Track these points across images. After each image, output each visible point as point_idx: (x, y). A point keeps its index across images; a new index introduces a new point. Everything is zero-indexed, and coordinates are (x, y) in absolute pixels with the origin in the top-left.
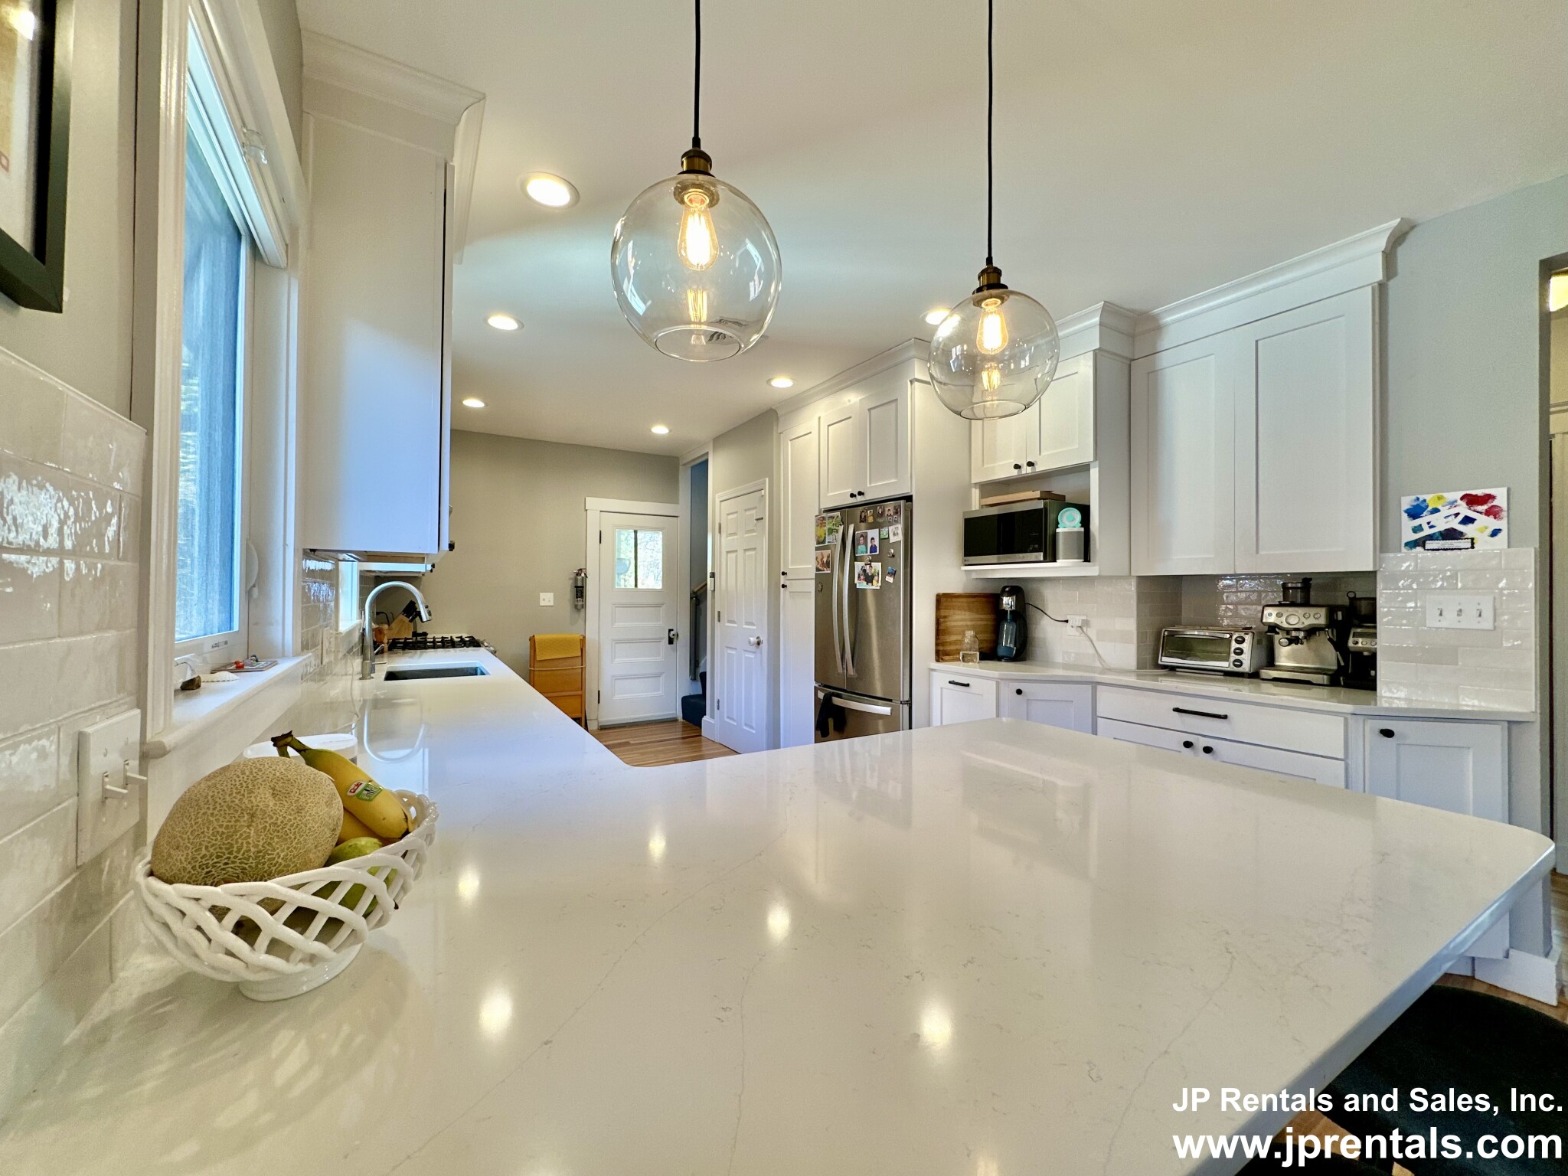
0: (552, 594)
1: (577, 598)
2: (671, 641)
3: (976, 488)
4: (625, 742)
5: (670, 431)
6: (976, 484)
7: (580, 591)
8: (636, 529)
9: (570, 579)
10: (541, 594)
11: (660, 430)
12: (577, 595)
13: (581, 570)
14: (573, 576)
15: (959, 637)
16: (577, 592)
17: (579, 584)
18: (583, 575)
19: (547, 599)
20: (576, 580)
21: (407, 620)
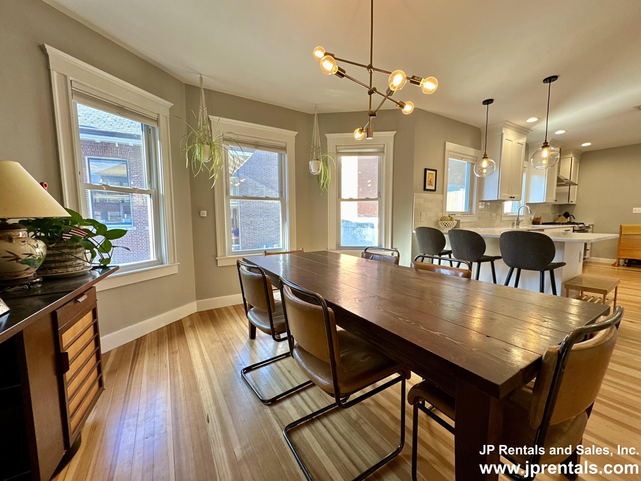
0: (640, 208)
10: (634, 208)
21: (564, 218)
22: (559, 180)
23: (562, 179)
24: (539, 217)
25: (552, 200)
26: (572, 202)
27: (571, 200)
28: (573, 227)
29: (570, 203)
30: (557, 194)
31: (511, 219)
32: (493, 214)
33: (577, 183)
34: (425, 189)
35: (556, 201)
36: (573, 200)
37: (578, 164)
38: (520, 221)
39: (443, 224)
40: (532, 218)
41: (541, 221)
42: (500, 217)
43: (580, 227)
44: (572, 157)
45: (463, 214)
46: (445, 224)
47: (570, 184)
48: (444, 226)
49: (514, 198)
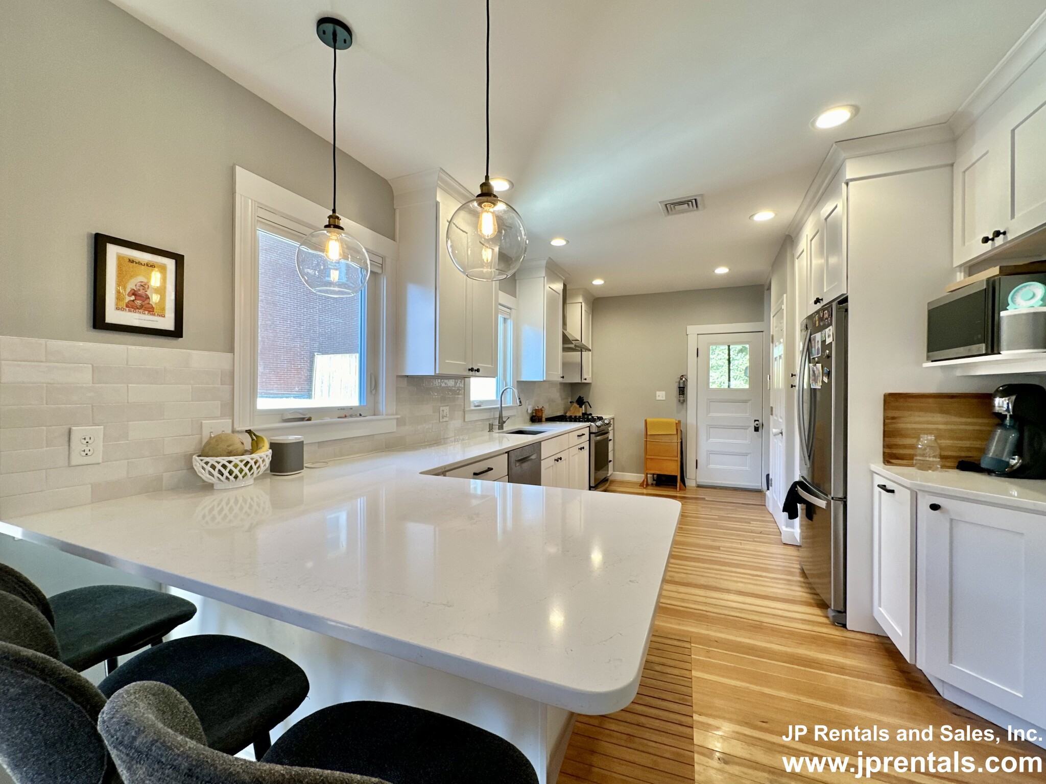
0: (664, 392)
1: (680, 395)
2: (756, 429)
3: (961, 272)
4: (702, 498)
5: (730, 270)
6: (960, 266)
7: (682, 390)
8: (729, 344)
9: (676, 382)
10: (657, 392)
11: (722, 270)
12: (680, 393)
13: (682, 376)
14: (678, 380)
15: (913, 441)
16: (680, 391)
17: (681, 386)
18: (684, 379)
19: (661, 395)
20: (679, 382)
21: (578, 406)
22: (566, 339)
23: (571, 338)
24: (540, 407)
25: (557, 375)
26: (586, 379)
27: (585, 376)
28: (589, 427)
29: (584, 381)
30: (565, 365)
31: (485, 416)
32: (441, 408)
33: (590, 348)
34: (98, 321)
35: (563, 377)
36: (588, 376)
37: (591, 316)
38: (504, 420)
39: (213, 467)
40: (530, 411)
41: (544, 416)
42: (461, 413)
43: (598, 427)
44: (581, 303)
45: (342, 413)
46: (219, 467)
47: (581, 348)
48: (216, 473)
49: (478, 370)
